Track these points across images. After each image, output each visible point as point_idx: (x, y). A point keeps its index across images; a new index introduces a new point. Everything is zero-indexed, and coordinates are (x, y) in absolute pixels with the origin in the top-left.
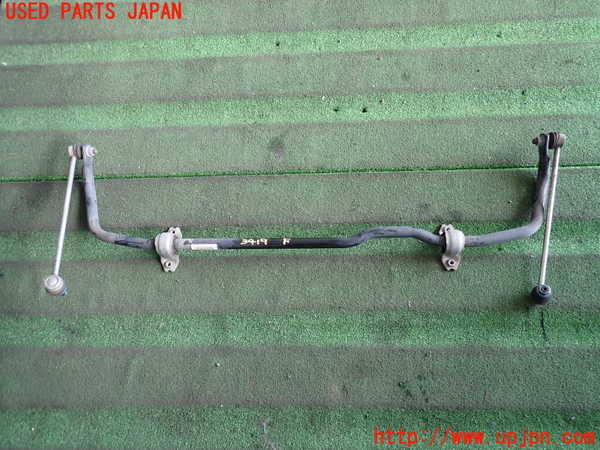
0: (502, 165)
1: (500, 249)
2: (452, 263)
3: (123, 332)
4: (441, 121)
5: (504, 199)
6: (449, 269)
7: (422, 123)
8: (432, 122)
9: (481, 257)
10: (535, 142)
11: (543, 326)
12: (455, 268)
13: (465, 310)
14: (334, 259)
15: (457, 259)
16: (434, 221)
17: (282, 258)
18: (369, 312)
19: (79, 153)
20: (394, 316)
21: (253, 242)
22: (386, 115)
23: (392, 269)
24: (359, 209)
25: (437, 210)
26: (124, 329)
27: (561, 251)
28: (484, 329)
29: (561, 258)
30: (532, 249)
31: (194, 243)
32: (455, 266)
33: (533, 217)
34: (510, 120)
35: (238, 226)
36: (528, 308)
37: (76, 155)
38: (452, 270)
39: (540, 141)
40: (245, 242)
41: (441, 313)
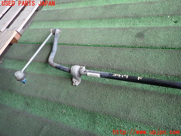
3: (46, 110)
17: (135, 90)
19: (54, 31)
21: (119, 76)
26: (47, 109)
31: (89, 72)
35: (113, 69)
37: (53, 32)
40: (115, 75)
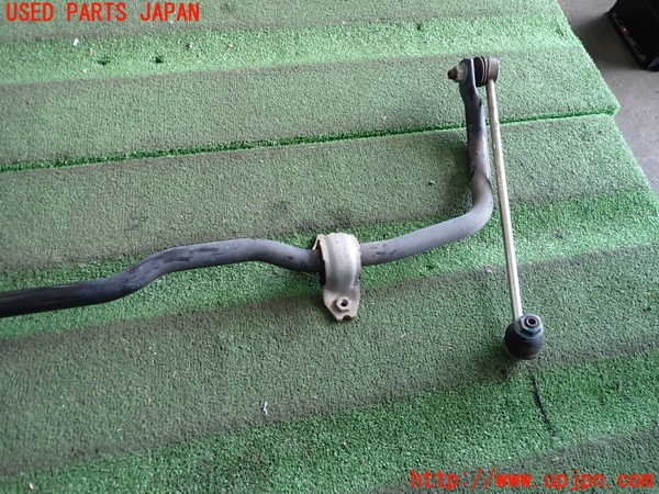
0: (406, 129)
1: (430, 268)
2: (344, 304)
4: (295, 68)
5: (421, 179)
6: (340, 317)
7: (263, 73)
8: (279, 70)
9: (398, 286)
10: (452, 75)
11: (539, 404)
12: (353, 313)
13: (385, 401)
14: (87, 335)
15: (353, 296)
16: (301, 230)
18: (173, 447)
20: (234, 446)
22: (198, 64)
23: (222, 336)
24: (146, 225)
25: (304, 208)
27: (534, 257)
28: (429, 435)
29: (538, 267)
30: (486, 257)
32: (353, 309)
33: (476, 198)
34: (407, 62)
36: (503, 372)
38: (347, 319)
39: (460, 71)
41: (337, 417)
